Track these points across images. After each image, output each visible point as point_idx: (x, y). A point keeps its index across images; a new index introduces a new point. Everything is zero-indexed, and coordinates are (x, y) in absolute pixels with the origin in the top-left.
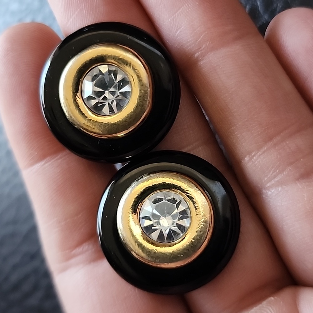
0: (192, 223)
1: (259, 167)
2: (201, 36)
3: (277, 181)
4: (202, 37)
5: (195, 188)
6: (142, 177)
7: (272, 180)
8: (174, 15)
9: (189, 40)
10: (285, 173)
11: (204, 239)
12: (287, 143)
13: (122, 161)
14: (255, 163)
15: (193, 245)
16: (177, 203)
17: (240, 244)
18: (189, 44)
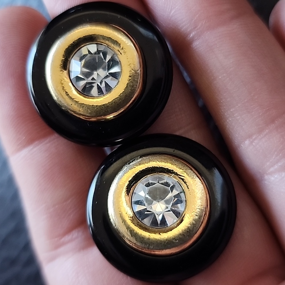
0: (187, 207)
4: (197, 16)
7: (275, 165)
16: (171, 186)
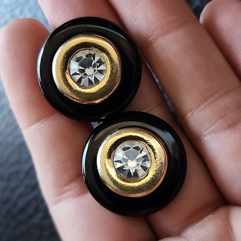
0: (152, 164)
1: (198, 120)
2: (154, 25)
3: (211, 130)
5: (154, 139)
6: (115, 132)
7: (208, 129)
8: (133, 10)
9: (144, 28)
10: (217, 124)
11: (161, 175)
12: (218, 102)
13: (98, 120)
14: (195, 118)
15: (153, 181)
16: (140, 150)
17: (187, 178)
18: (145, 31)
